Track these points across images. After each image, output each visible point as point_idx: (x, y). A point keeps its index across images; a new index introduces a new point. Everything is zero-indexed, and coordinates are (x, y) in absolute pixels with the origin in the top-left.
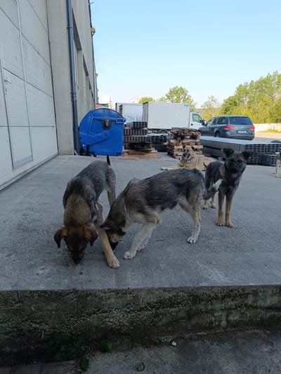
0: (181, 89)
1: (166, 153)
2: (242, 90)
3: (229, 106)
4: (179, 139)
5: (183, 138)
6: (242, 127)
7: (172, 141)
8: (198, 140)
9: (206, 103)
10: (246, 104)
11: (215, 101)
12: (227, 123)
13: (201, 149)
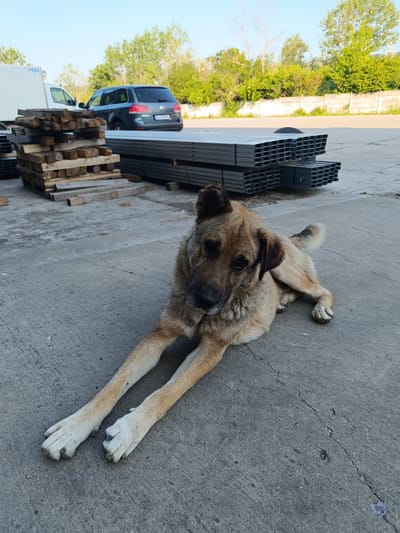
0: (12, 52)
1: (18, 182)
2: (113, 55)
3: (99, 80)
4: (50, 141)
5: (60, 138)
6: (162, 107)
7: (28, 149)
8: (101, 142)
9: (61, 75)
10: (124, 77)
11: (75, 73)
12: (132, 100)
13: (116, 165)
